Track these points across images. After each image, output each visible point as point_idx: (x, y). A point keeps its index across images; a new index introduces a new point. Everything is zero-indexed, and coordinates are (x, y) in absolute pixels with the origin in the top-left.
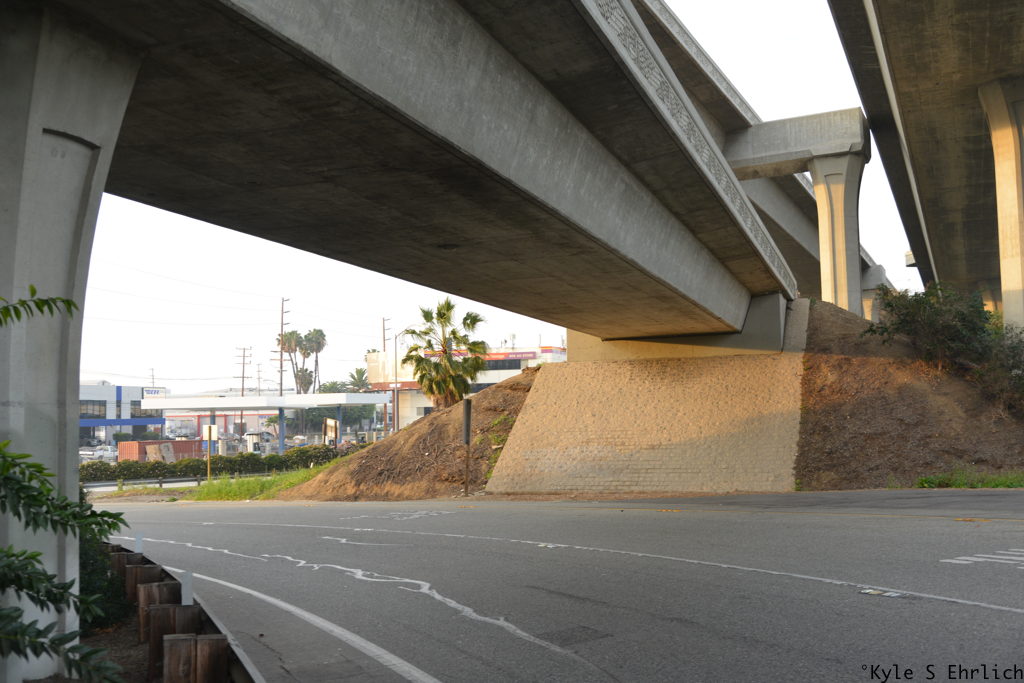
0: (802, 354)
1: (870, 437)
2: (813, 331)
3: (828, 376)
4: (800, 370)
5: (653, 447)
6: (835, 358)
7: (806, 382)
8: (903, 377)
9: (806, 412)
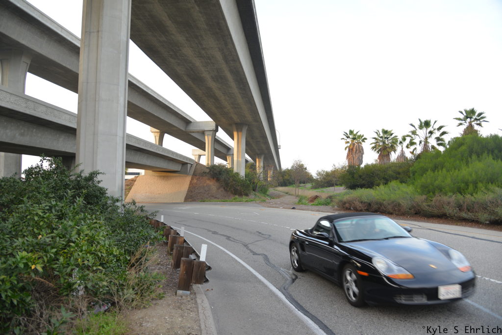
0: (191, 176)
1: (199, 193)
2: (195, 171)
3: (195, 181)
4: (190, 180)
5: (159, 194)
6: (198, 177)
7: (191, 182)
8: (208, 182)
9: (189, 187)
